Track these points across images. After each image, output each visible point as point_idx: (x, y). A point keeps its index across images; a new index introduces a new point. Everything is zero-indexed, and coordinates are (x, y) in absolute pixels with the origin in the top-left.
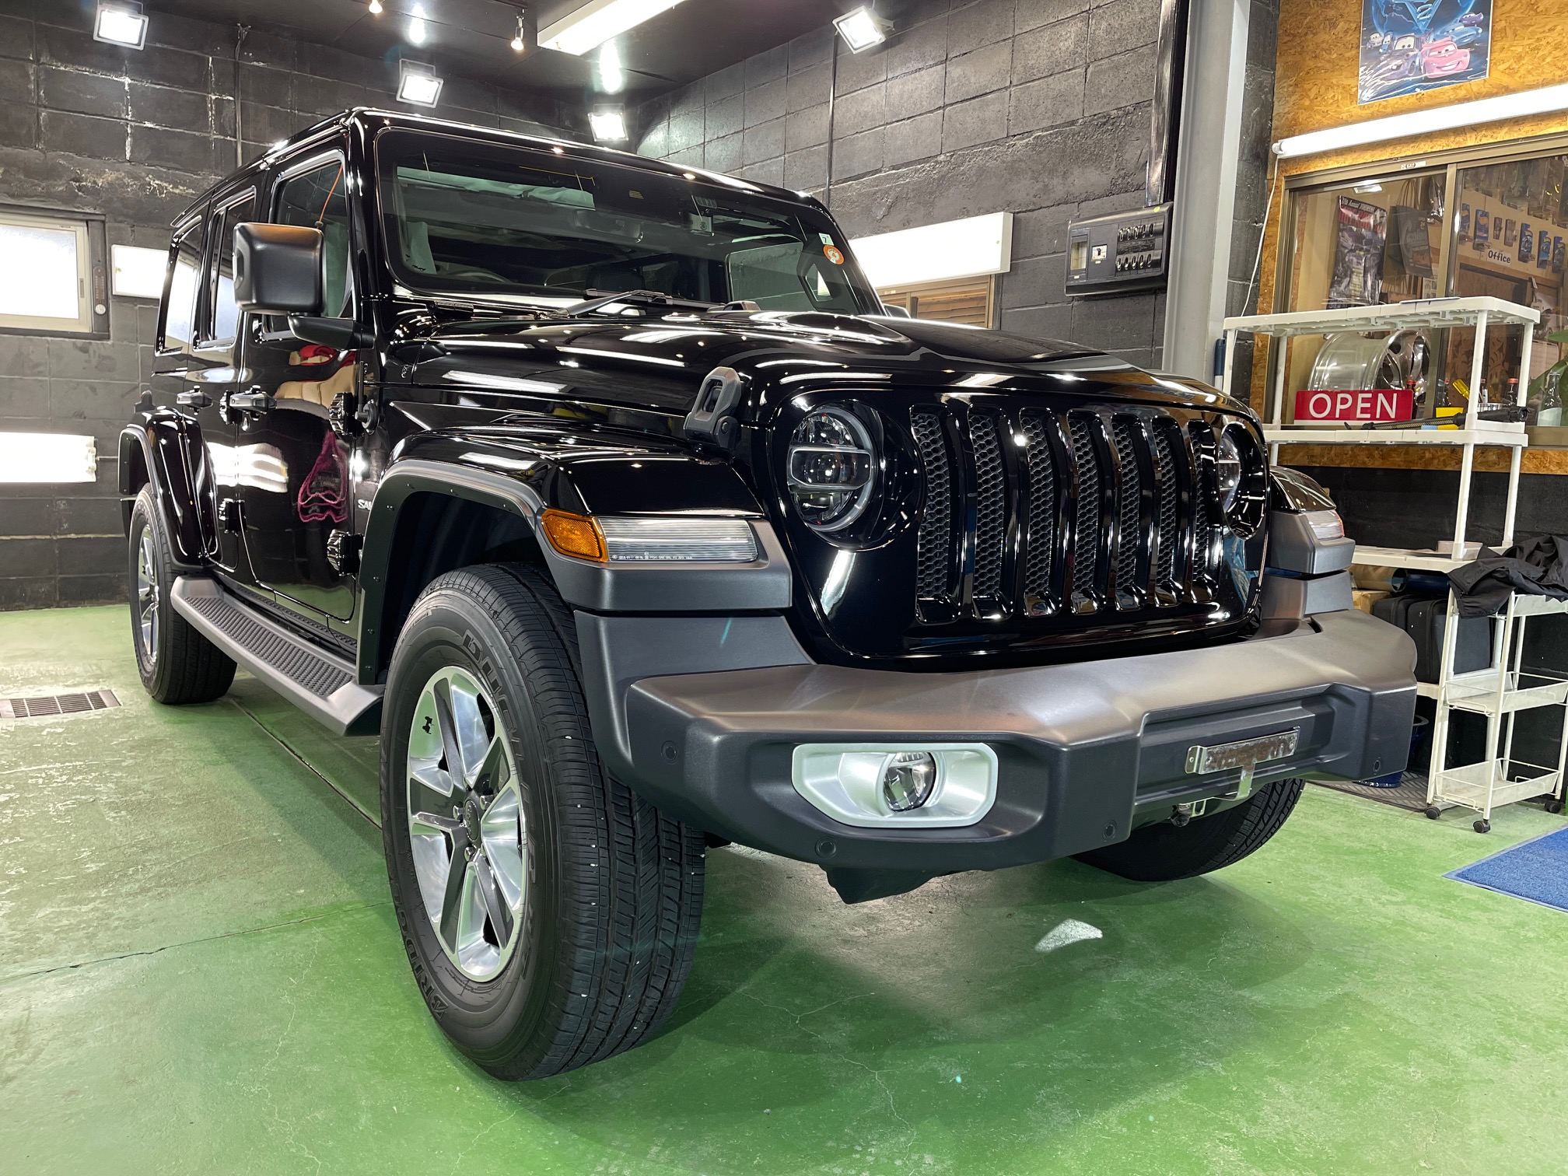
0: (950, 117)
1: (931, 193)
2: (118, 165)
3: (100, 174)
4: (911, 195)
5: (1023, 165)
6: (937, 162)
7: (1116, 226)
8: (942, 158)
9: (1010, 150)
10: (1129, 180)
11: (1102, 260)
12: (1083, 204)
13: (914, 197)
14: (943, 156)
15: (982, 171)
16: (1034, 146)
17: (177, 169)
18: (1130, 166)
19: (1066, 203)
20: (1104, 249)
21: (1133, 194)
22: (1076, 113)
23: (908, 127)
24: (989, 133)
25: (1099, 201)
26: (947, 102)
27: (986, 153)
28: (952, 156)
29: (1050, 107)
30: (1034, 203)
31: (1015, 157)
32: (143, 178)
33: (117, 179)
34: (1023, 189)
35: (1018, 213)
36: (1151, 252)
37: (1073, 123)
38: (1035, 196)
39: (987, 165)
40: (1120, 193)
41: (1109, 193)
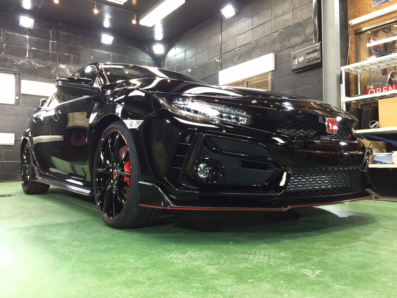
0: (255, 31)
1: (250, 52)
2: (24, 59)
3: (19, 61)
4: (245, 54)
5: (277, 40)
6: (252, 44)
7: (305, 51)
8: (253, 42)
9: (273, 37)
10: (308, 39)
11: (302, 61)
12: (295, 47)
13: (246, 54)
15: (265, 44)
16: (279, 34)
17: (40, 60)
18: (308, 35)
19: (290, 48)
20: (302, 58)
21: (309, 42)
22: (291, 23)
23: (243, 36)
24: (266, 33)
25: (299, 46)
26: (253, 27)
27: (266, 39)
28: (256, 41)
29: (283, 23)
30: (280, 50)
31: (274, 38)
32: (31, 62)
33: (24, 62)
34: (277, 46)
35: (276, 53)
36: (316, 56)
37: (290, 26)
38: (281, 48)
39: (266, 42)
40: (306, 42)
41: (302, 43)
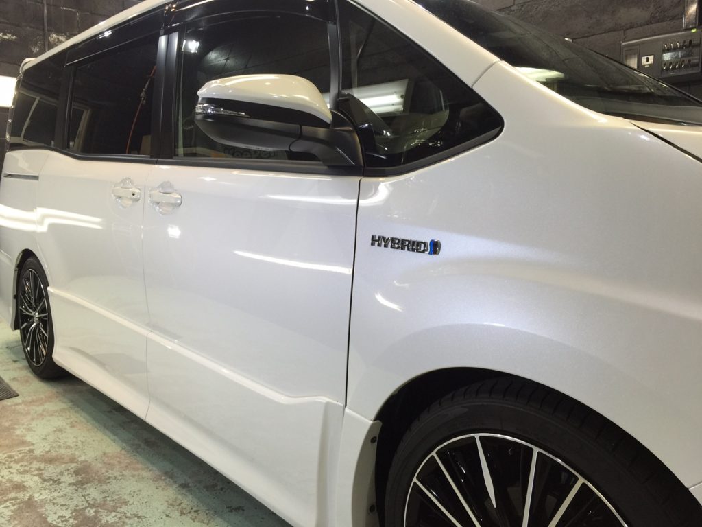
5: (579, 9)
6: (511, 11)
7: (661, 42)
11: (650, 65)
12: (629, 32)
14: (515, 6)
15: (547, 14)
19: (614, 30)
20: (651, 58)
21: (669, 23)
25: (641, 28)
28: (522, 6)
30: (588, 32)
31: (574, 4)
36: (690, 58)
38: (589, 28)
39: (552, 9)
40: (659, 22)
41: (649, 23)
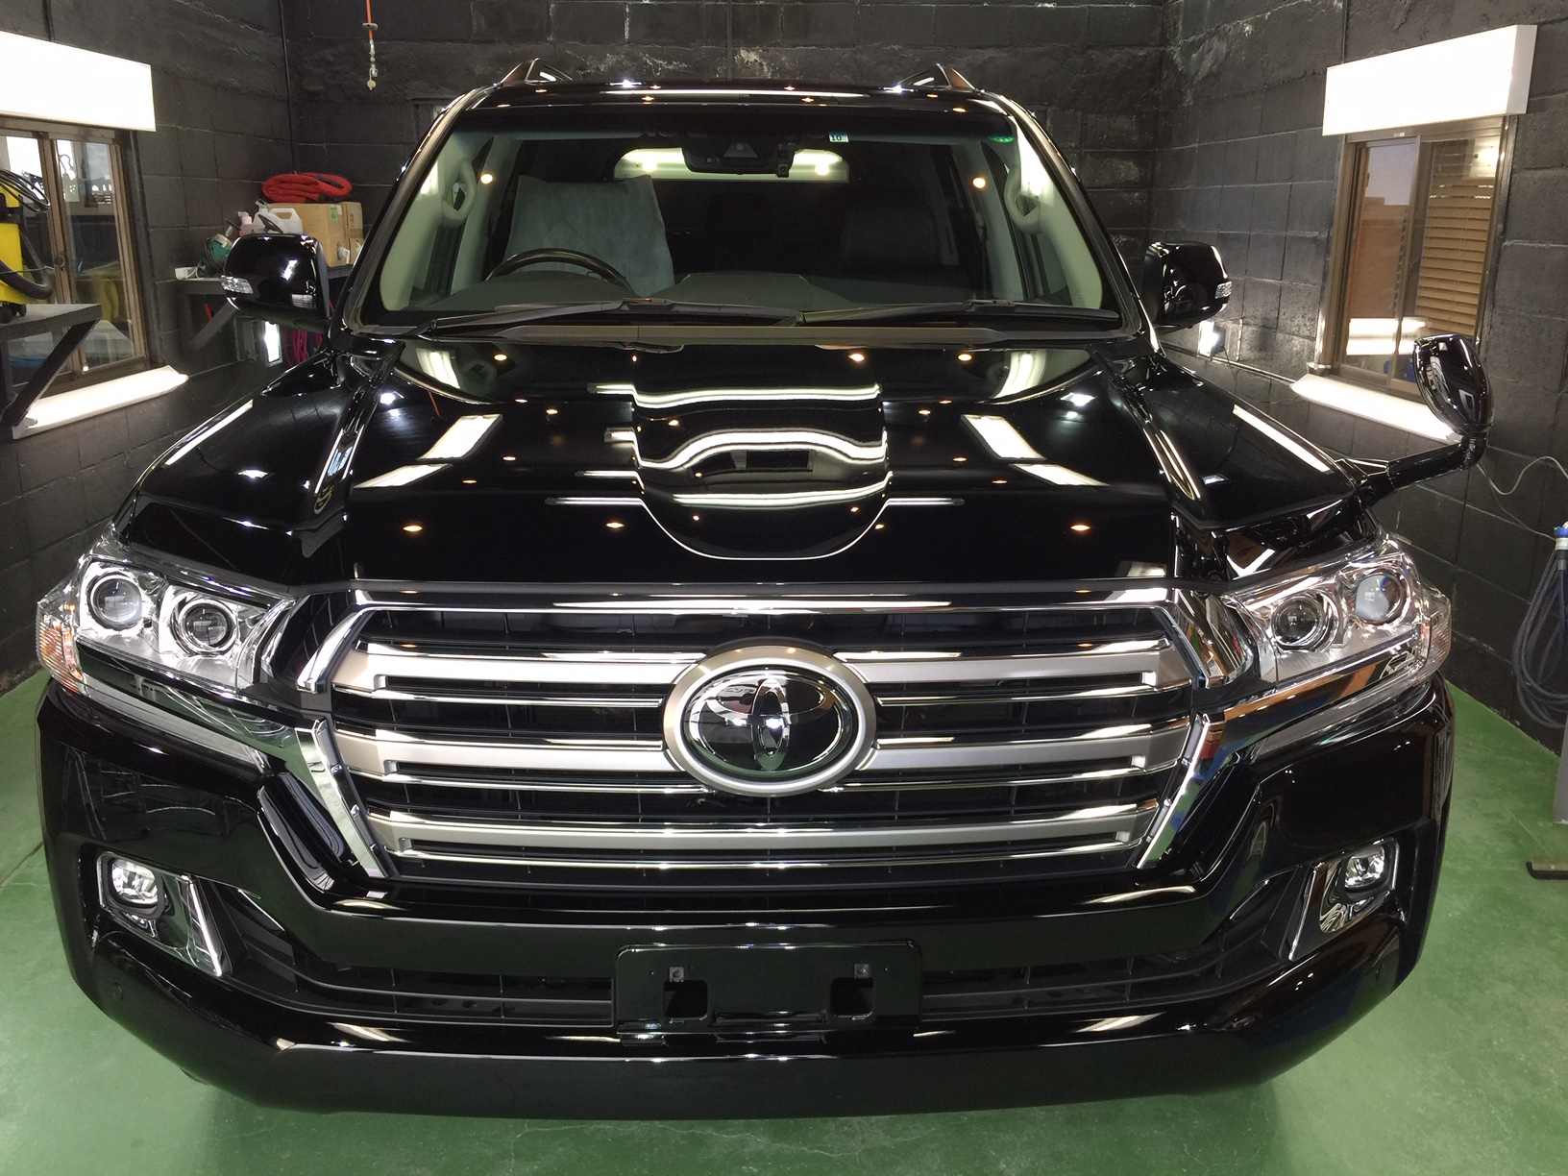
2: (618, 48)
3: (602, 58)
17: (671, 44)
32: (640, 58)
33: (617, 62)
35: (1545, 23)
